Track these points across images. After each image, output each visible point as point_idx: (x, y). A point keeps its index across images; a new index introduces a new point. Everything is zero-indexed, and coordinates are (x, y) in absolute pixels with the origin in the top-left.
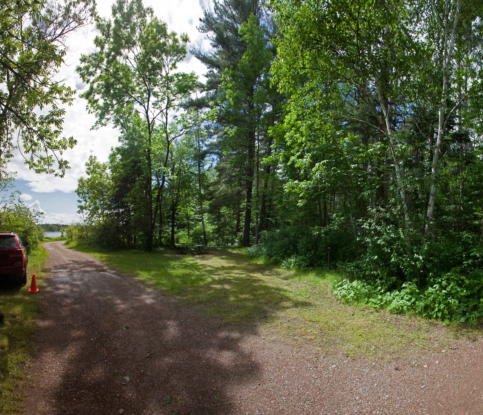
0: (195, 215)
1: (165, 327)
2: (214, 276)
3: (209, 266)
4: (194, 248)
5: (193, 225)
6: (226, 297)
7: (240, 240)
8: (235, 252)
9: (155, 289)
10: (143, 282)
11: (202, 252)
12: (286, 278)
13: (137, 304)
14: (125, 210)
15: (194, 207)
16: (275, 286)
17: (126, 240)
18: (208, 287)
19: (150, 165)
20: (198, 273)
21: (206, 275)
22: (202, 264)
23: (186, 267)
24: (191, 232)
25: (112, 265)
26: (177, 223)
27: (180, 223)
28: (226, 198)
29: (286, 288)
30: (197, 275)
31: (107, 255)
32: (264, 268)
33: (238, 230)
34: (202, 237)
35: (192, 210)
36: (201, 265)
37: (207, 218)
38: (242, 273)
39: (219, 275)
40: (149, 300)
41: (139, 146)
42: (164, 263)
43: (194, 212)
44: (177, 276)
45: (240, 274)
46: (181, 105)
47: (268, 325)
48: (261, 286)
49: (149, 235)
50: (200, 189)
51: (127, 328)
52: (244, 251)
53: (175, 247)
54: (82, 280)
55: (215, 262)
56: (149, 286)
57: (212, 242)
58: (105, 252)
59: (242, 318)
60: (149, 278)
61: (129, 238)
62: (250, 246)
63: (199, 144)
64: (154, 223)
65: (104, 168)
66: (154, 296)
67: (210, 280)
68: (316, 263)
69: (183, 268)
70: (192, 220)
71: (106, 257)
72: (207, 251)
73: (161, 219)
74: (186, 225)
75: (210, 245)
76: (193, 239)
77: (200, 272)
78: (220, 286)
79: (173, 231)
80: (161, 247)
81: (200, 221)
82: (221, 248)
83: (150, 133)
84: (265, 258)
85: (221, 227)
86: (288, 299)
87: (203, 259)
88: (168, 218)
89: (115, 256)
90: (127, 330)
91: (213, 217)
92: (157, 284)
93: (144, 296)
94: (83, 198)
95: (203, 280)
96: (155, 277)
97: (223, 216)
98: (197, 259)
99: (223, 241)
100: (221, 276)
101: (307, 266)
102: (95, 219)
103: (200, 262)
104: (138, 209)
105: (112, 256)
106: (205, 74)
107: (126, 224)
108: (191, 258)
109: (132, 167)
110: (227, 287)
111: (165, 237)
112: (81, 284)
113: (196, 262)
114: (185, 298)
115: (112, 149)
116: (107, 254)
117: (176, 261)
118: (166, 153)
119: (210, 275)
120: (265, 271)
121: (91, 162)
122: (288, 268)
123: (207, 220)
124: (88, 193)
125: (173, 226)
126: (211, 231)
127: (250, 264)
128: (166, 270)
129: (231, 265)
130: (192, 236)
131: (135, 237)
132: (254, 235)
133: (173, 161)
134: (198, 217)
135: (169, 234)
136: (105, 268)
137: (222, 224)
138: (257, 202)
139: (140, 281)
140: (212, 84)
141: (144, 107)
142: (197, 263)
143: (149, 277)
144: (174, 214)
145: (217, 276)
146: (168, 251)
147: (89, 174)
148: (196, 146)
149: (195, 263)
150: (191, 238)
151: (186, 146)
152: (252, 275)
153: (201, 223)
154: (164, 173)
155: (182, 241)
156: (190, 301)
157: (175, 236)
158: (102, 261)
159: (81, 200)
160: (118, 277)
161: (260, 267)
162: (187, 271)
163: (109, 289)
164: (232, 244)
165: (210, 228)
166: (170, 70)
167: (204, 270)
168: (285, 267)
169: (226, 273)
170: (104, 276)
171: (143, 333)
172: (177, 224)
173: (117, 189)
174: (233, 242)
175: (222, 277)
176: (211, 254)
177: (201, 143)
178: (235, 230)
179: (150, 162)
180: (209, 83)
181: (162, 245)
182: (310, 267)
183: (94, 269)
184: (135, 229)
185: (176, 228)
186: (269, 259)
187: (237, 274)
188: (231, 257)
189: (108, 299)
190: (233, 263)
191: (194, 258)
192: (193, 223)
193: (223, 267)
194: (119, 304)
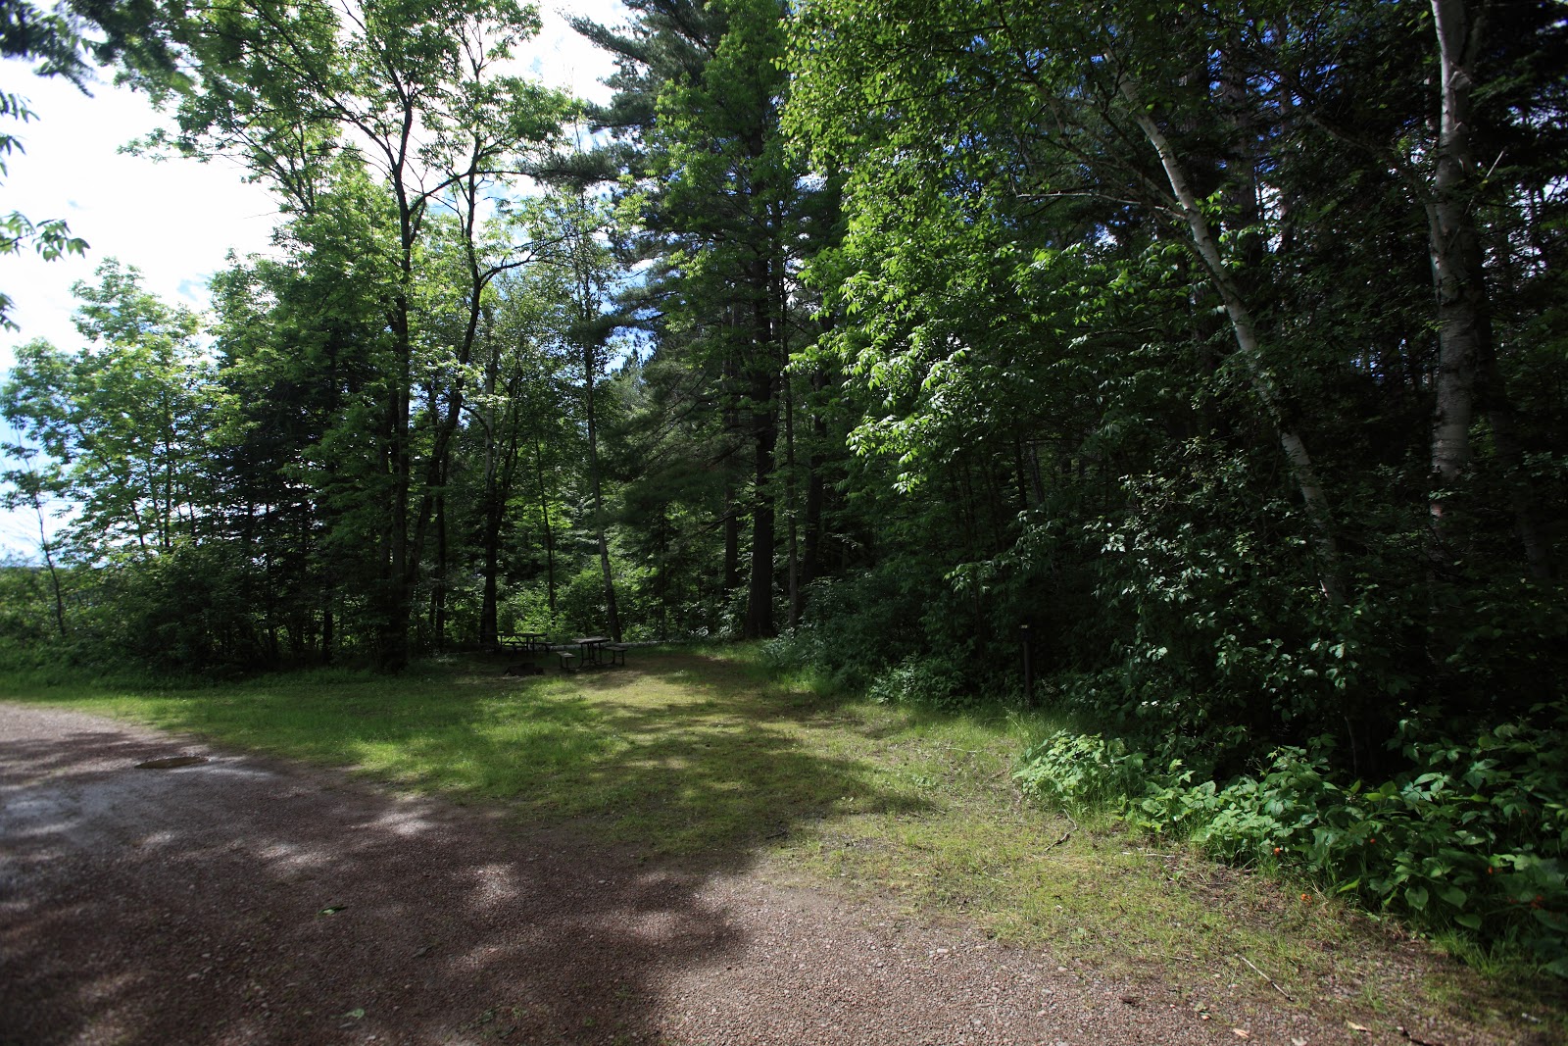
0: (574, 528)
1: (472, 885)
2: (641, 737)
3: (625, 707)
4: (570, 651)
5: (569, 565)
6: (671, 792)
7: (739, 615)
8: (720, 657)
9: (430, 792)
10: (380, 777)
11: (602, 663)
12: (877, 734)
13: (366, 843)
14: (285, 509)
15: (572, 502)
16: (833, 755)
17: (282, 631)
18: (616, 767)
19: (403, 349)
20: (580, 729)
21: (611, 734)
22: (598, 700)
23: (542, 713)
24: (562, 591)
25: (229, 737)
26: (505, 560)
27: (518, 559)
28: (683, 474)
29: (866, 760)
30: (581, 735)
31: (188, 702)
32: (810, 706)
33: (735, 581)
34: (603, 608)
35: (566, 513)
36: (595, 705)
37: (617, 541)
38: (734, 722)
39: (658, 730)
40: (411, 823)
41: (363, 282)
42: (458, 707)
43: (571, 517)
44: (508, 745)
45: (725, 726)
46: (524, 169)
47: (786, 853)
48: (790, 756)
49: (391, 605)
50: (592, 439)
51: (337, 909)
52: (749, 654)
53: (499, 650)
54: (71, 814)
55: (646, 692)
56: (405, 786)
57: (638, 628)
58: (177, 687)
59: (712, 839)
60: (402, 762)
61: (300, 624)
62: (773, 633)
63: (587, 293)
64: (414, 563)
65: (182, 326)
66: (427, 812)
67: (624, 746)
68: (985, 681)
69: (530, 719)
70: (566, 549)
71: (186, 708)
72: (618, 660)
73: (443, 545)
74: (541, 568)
75: (632, 639)
76: (568, 618)
77: (591, 728)
78: (656, 763)
79: (490, 590)
80: (442, 653)
81: (595, 550)
82: (672, 644)
83: (408, 240)
84: (820, 672)
85: (672, 573)
86: (864, 790)
87: (604, 684)
88: (469, 543)
89: (231, 701)
90: (340, 913)
91: (642, 536)
92: (437, 775)
93: (389, 819)
94: (47, 437)
95: (600, 750)
96: (423, 755)
97: (676, 533)
98: (582, 685)
99: (679, 620)
100: (661, 735)
101: (954, 693)
102: (119, 538)
103: (592, 695)
104: (347, 508)
105: (217, 701)
106: (607, 76)
107: (287, 568)
108: (557, 685)
109: (325, 349)
110: (676, 763)
111: (457, 614)
112: (73, 831)
113: (577, 695)
114: (539, 802)
115: (231, 256)
116: (190, 697)
117: (501, 698)
118: (467, 313)
119: (625, 735)
120: (814, 712)
121: (108, 286)
122: (892, 702)
123: (619, 546)
124: (77, 419)
125: (491, 573)
126: (636, 588)
127: (765, 696)
128: (466, 730)
129: (701, 700)
130: (563, 606)
131: (328, 617)
132: (786, 594)
133: (493, 343)
134: (586, 536)
135: (473, 603)
136: (191, 751)
137: (672, 560)
138: (790, 481)
139: (366, 775)
140: (630, 112)
141: (388, 151)
142: (580, 699)
143: (404, 757)
144: (494, 527)
145: (648, 737)
146: (472, 668)
147: (92, 334)
148: (575, 297)
149: (574, 700)
150: (562, 616)
151: (542, 294)
152: (765, 725)
153: (597, 558)
154: (460, 382)
155: (525, 627)
156: (556, 808)
157: (501, 607)
158: (169, 727)
159: (27, 444)
160: (262, 776)
161: (798, 702)
162: (546, 727)
163: (230, 821)
164: (712, 631)
165: (630, 576)
166: (486, 60)
167: (605, 718)
168: (881, 700)
169: (680, 725)
170: (195, 782)
171: (397, 909)
172: (507, 564)
173: (251, 424)
174: (714, 624)
175: (663, 737)
176: (635, 667)
177: (593, 288)
178: (721, 579)
179: (406, 340)
180: (620, 103)
181: (444, 645)
182: (966, 696)
183: (129, 762)
184: (330, 586)
185: (504, 579)
186: (832, 675)
187: (716, 726)
188: (703, 672)
189: (239, 850)
190: (707, 693)
191: (570, 685)
192: (568, 558)
193: (671, 707)
194: (287, 856)
